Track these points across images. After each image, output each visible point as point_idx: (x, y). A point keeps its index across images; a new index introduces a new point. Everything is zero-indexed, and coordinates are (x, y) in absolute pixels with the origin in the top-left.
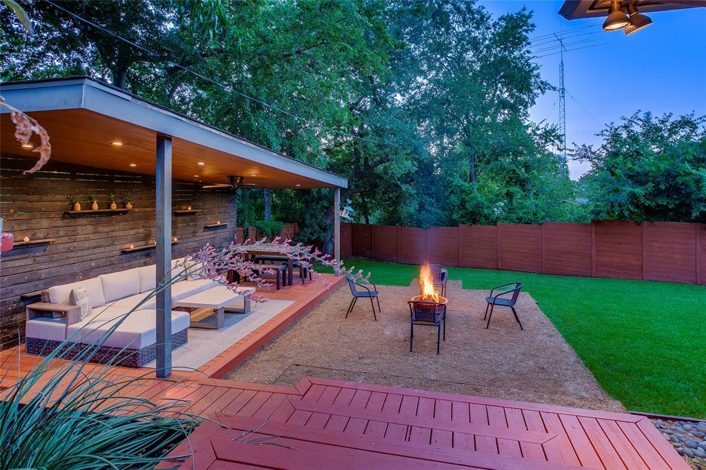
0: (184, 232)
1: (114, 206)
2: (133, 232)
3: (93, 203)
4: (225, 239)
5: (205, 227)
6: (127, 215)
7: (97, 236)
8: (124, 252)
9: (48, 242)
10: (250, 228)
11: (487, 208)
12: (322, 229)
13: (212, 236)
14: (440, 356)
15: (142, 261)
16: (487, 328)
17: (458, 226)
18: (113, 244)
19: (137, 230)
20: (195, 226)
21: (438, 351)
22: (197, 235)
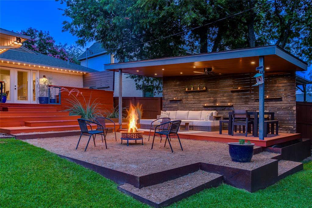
2: (208, 99)
5: (256, 99)
6: (204, 92)
7: (194, 99)
8: (204, 107)
18: (200, 103)
22: (249, 103)
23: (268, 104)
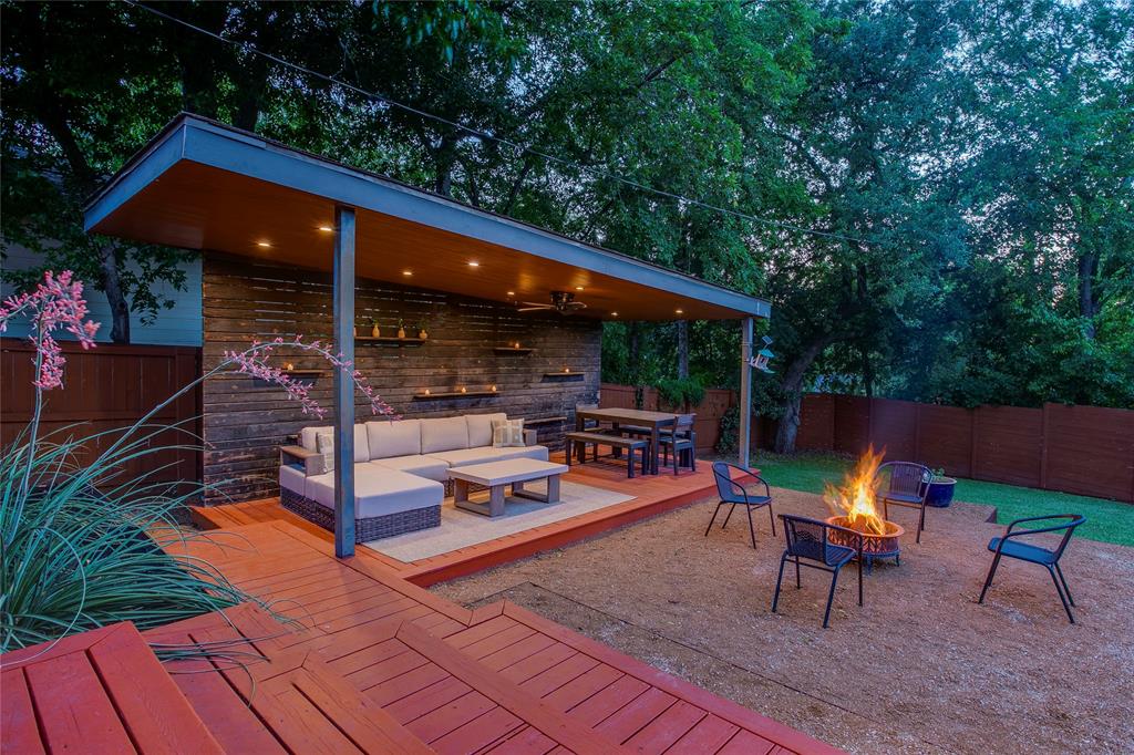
0: (510, 379)
1: (402, 334)
2: (431, 372)
3: (373, 327)
4: (580, 396)
5: (545, 376)
6: (422, 348)
7: (380, 372)
8: (417, 399)
9: (319, 373)
10: (647, 389)
11: (1112, 370)
12: (777, 399)
13: (557, 390)
14: (825, 633)
15: (444, 413)
16: (980, 602)
17: (1041, 406)
18: (401, 386)
19: (436, 371)
20: (528, 372)
21: (825, 622)
22: (531, 385)
23: (563, 386)
